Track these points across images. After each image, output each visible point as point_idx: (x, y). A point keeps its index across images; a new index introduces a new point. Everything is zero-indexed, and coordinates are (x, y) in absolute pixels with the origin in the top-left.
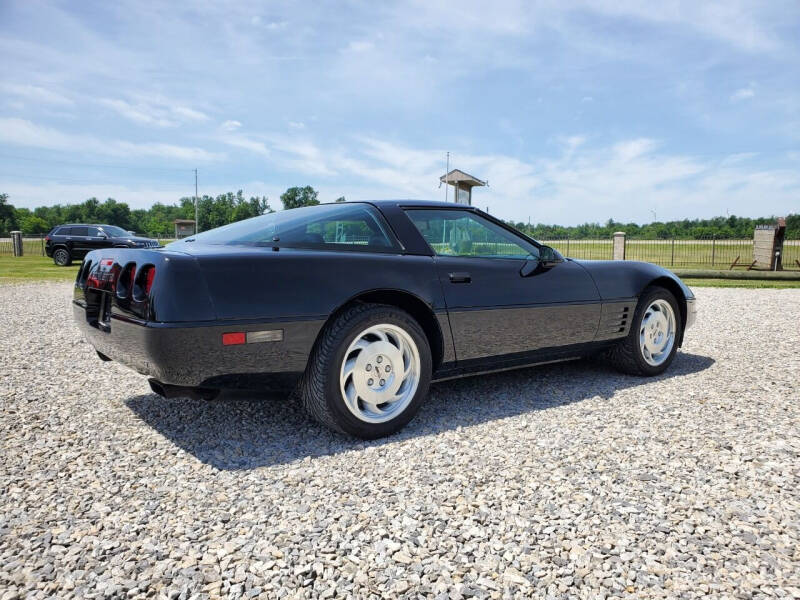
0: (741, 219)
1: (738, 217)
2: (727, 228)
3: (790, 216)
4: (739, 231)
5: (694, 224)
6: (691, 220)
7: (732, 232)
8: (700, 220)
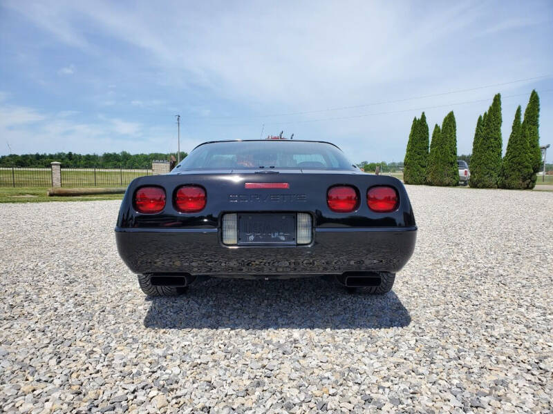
0: (75, 154)
1: (73, 153)
2: (67, 160)
3: (105, 154)
4: (75, 163)
5: (43, 156)
6: (40, 154)
7: (70, 163)
8: (47, 154)
